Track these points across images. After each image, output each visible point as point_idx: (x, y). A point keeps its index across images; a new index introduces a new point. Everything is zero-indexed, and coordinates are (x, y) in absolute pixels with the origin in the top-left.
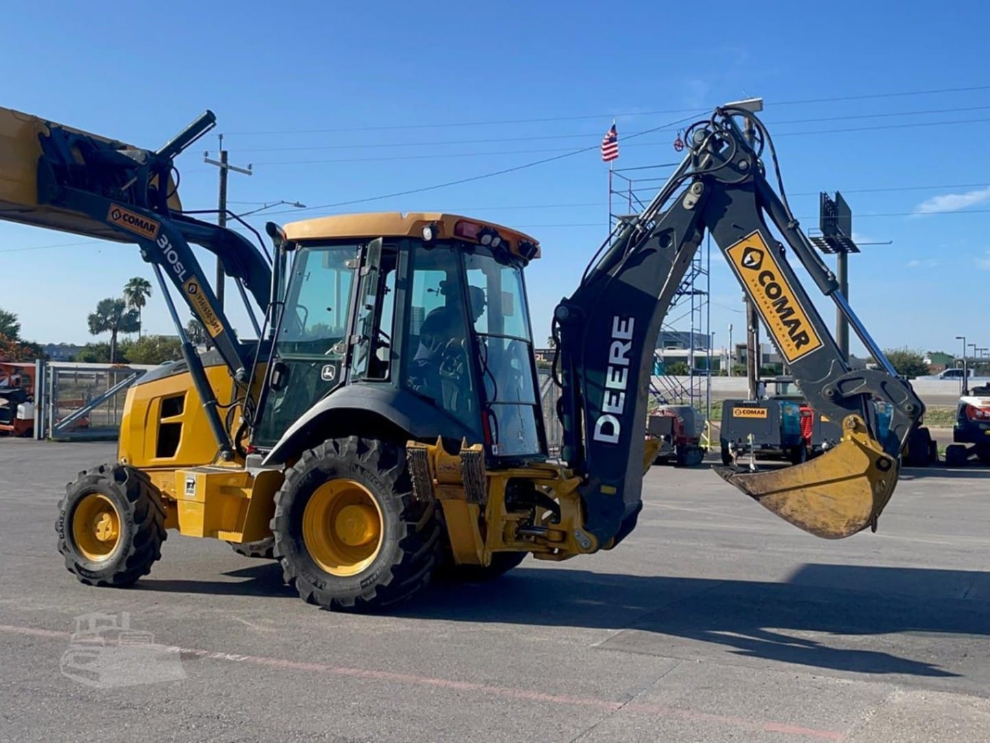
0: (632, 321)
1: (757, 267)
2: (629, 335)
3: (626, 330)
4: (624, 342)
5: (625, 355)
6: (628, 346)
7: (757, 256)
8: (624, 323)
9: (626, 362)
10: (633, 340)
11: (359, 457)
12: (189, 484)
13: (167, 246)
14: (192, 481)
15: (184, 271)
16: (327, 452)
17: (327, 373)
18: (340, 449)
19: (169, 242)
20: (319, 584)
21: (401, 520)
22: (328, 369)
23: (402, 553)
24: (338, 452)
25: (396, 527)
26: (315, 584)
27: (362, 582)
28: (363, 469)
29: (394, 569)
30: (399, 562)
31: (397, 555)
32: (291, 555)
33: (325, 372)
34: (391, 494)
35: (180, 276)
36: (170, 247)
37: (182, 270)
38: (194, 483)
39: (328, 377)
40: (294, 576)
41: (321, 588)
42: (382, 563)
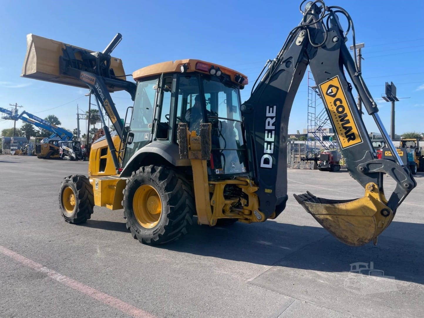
0: (275, 107)
1: (334, 96)
2: (274, 115)
3: (273, 112)
4: (272, 118)
5: (273, 125)
6: (274, 120)
7: (335, 90)
8: (271, 109)
9: (273, 128)
10: (276, 117)
11: (152, 175)
12: (96, 184)
13: (98, 87)
14: (97, 183)
15: (104, 97)
16: (140, 172)
17: (146, 137)
18: (145, 171)
19: (99, 86)
20: (138, 231)
21: (168, 205)
22: (146, 135)
23: (168, 220)
24: (144, 172)
25: (166, 207)
26: (137, 231)
27: (154, 232)
28: (153, 181)
29: (165, 227)
30: (167, 224)
31: (166, 221)
32: (128, 217)
33: (145, 136)
34: (164, 192)
35: (102, 99)
36: (99, 87)
37: (103, 97)
38: (98, 184)
39: (146, 139)
40: (129, 227)
41: (138, 233)
42: (161, 224)
